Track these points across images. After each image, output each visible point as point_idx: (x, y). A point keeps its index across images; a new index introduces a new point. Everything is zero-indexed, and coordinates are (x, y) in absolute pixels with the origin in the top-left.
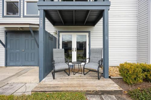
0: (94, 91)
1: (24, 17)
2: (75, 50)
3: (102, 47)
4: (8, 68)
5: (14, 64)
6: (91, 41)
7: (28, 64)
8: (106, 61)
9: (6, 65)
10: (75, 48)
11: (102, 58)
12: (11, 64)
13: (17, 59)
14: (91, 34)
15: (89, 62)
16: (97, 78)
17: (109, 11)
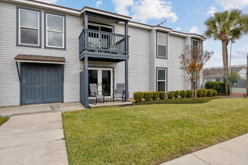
0: (121, 105)
1: (45, 48)
2: (101, 85)
3: (125, 83)
4: (23, 106)
5: (32, 102)
6: (115, 76)
7: (51, 100)
8: (127, 92)
9: (22, 104)
10: (101, 83)
11: (125, 90)
12: (27, 102)
13: (37, 96)
14: (115, 69)
15: (116, 93)
16: (122, 101)
17: (128, 60)
